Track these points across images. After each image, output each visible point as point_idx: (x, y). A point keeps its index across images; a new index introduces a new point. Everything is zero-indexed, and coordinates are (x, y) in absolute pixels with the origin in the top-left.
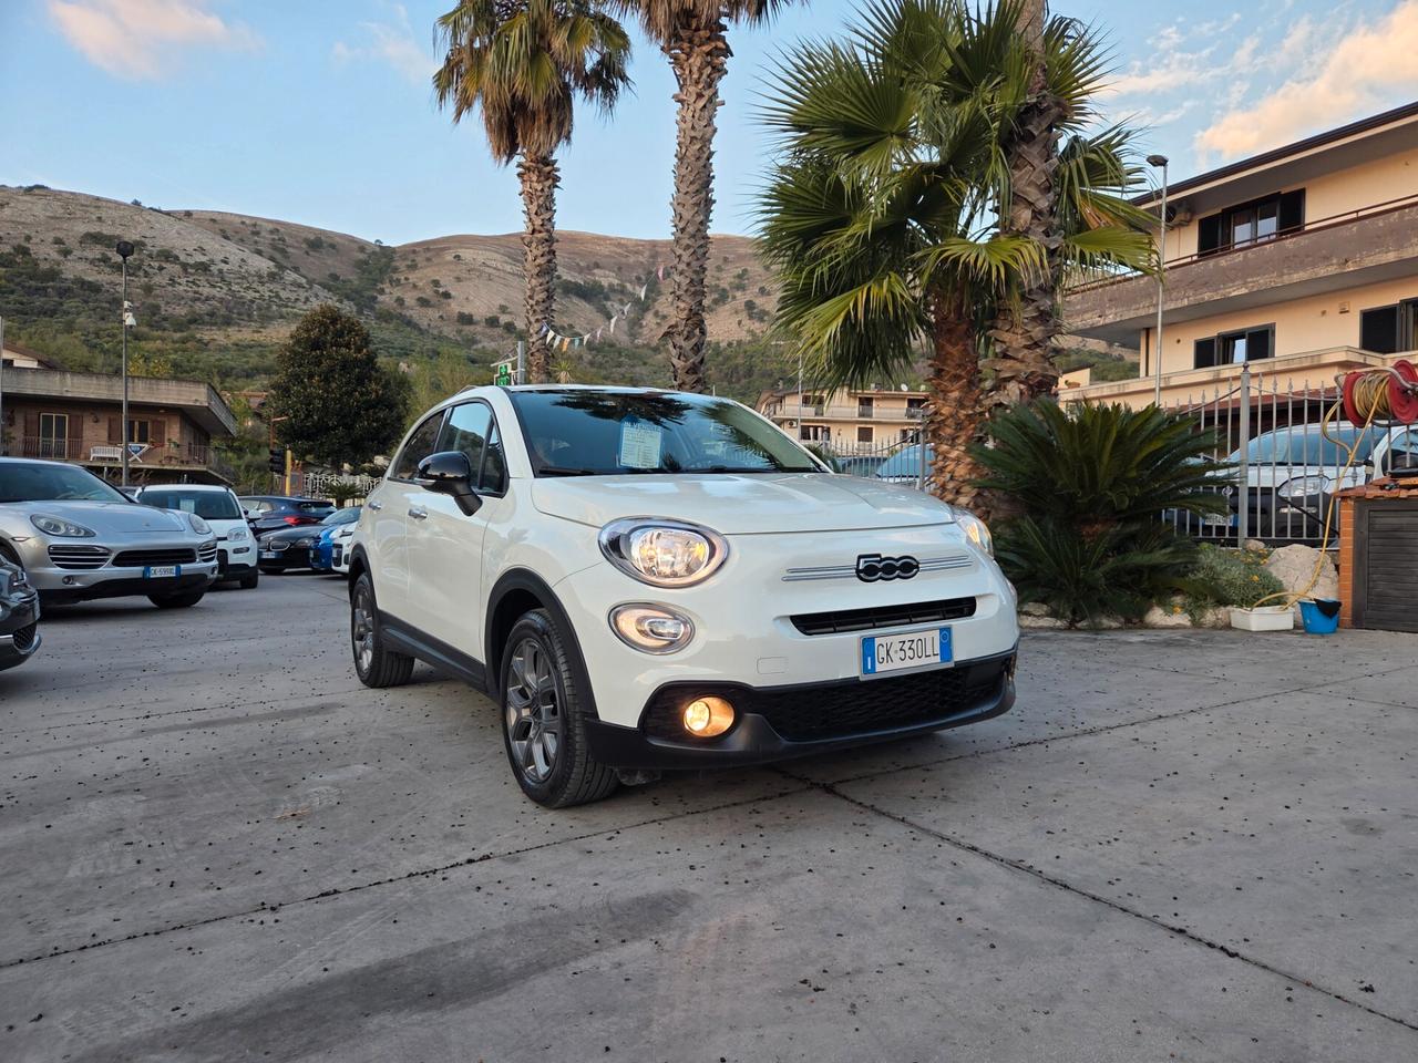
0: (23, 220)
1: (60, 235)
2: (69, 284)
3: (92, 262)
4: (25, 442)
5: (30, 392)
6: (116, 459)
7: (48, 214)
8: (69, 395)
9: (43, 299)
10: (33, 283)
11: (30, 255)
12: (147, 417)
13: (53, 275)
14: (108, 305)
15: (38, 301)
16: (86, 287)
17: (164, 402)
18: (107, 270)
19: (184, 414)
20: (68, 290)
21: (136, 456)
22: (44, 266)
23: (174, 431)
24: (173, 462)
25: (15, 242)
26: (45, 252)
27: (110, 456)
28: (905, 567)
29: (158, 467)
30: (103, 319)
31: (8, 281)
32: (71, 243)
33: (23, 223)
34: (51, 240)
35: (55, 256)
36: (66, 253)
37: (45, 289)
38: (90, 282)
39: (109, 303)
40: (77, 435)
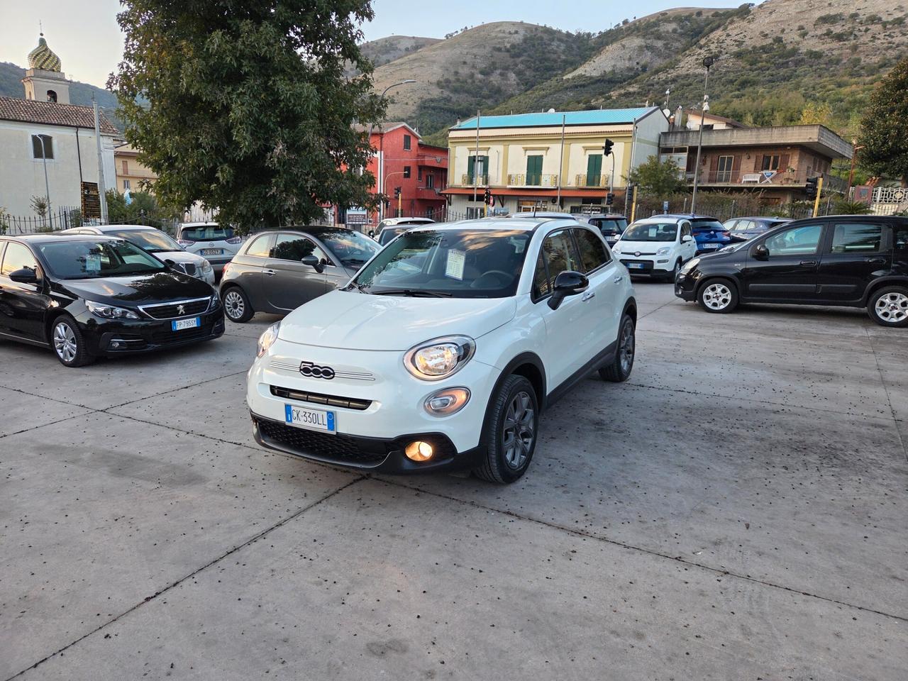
0: (782, 19)
1: (802, 23)
2: (802, 56)
3: (820, 37)
4: (710, 174)
5: (714, 144)
6: (756, 182)
7: (797, 11)
8: (734, 144)
9: (785, 70)
10: (780, 60)
11: (782, 42)
12: (778, 153)
13: (794, 52)
14: (825, 66)
15: (782, 72)
16: (812, 56)
17: (789, 142)
18: (829, 40)
19: (804, 149)
20: (803, 60)
21: (768, 179)
22: (789, 47)
23: (794, 161)
24: (790, 182)
25: (774, 36)
26: (791, 37)
27: (753, 180)
28: (328, 373)
29: (779, 186)
30: (820, 76)
31: (767, 62)
32: (809, 27)
33: (783, 21)
34: (796, 28)
35: (797, 38)
36: (804, 35)
37: (787, 63)
38: (816, 52)
39: (826, 64)
40: (737, 168)
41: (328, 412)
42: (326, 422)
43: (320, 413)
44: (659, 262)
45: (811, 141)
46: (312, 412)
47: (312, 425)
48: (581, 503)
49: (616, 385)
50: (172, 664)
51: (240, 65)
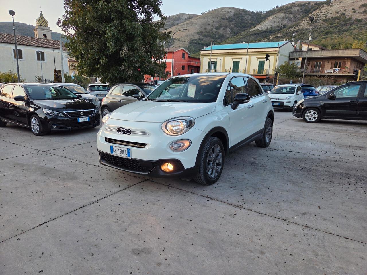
0: (345, 5)
1: (353, 7)
2: (353, 21)
3: (361, 13)
4: (311, 69)
5: (313, 57)
6: (332, 73)
7: (352, 2)
8: (322, 56)
9: (345, 27)
10: (344, 23)
11: (345, 15)
12: (342, 61)
13: (350, 19)
14: (363, 25)
15: (344, 28)
16: (358, 21)
17: (346, 56)
18: (365, 14)
19: (352, 59)
20: (353, 23)
21: (337, 72)
22: (348, 17)
23: (348, 64)
24: (346, 73)
25: (341, 12)
26: (349, 13)
27: (330, 72)
28: (128, 132)
29: (341, 75)
30: (361, 30)
31: (338, 24)
32: (357, 8)
33: (345, 6)
34: (351, 9)
35: (351, 14)
36: (354, 12)
37: (346, 24)
38: (359, 19)
39: (364, 24)
40: (323, 67)
41: (128, 149)
42: (127, 154)
43: (124, 149)
44: (287, 102)
45: (356, 55)
46: (121, 149)
47: (121, 154)
48: (241, 194)
49: (263, 149)
50: (43, 253)
51: (110, 15)
